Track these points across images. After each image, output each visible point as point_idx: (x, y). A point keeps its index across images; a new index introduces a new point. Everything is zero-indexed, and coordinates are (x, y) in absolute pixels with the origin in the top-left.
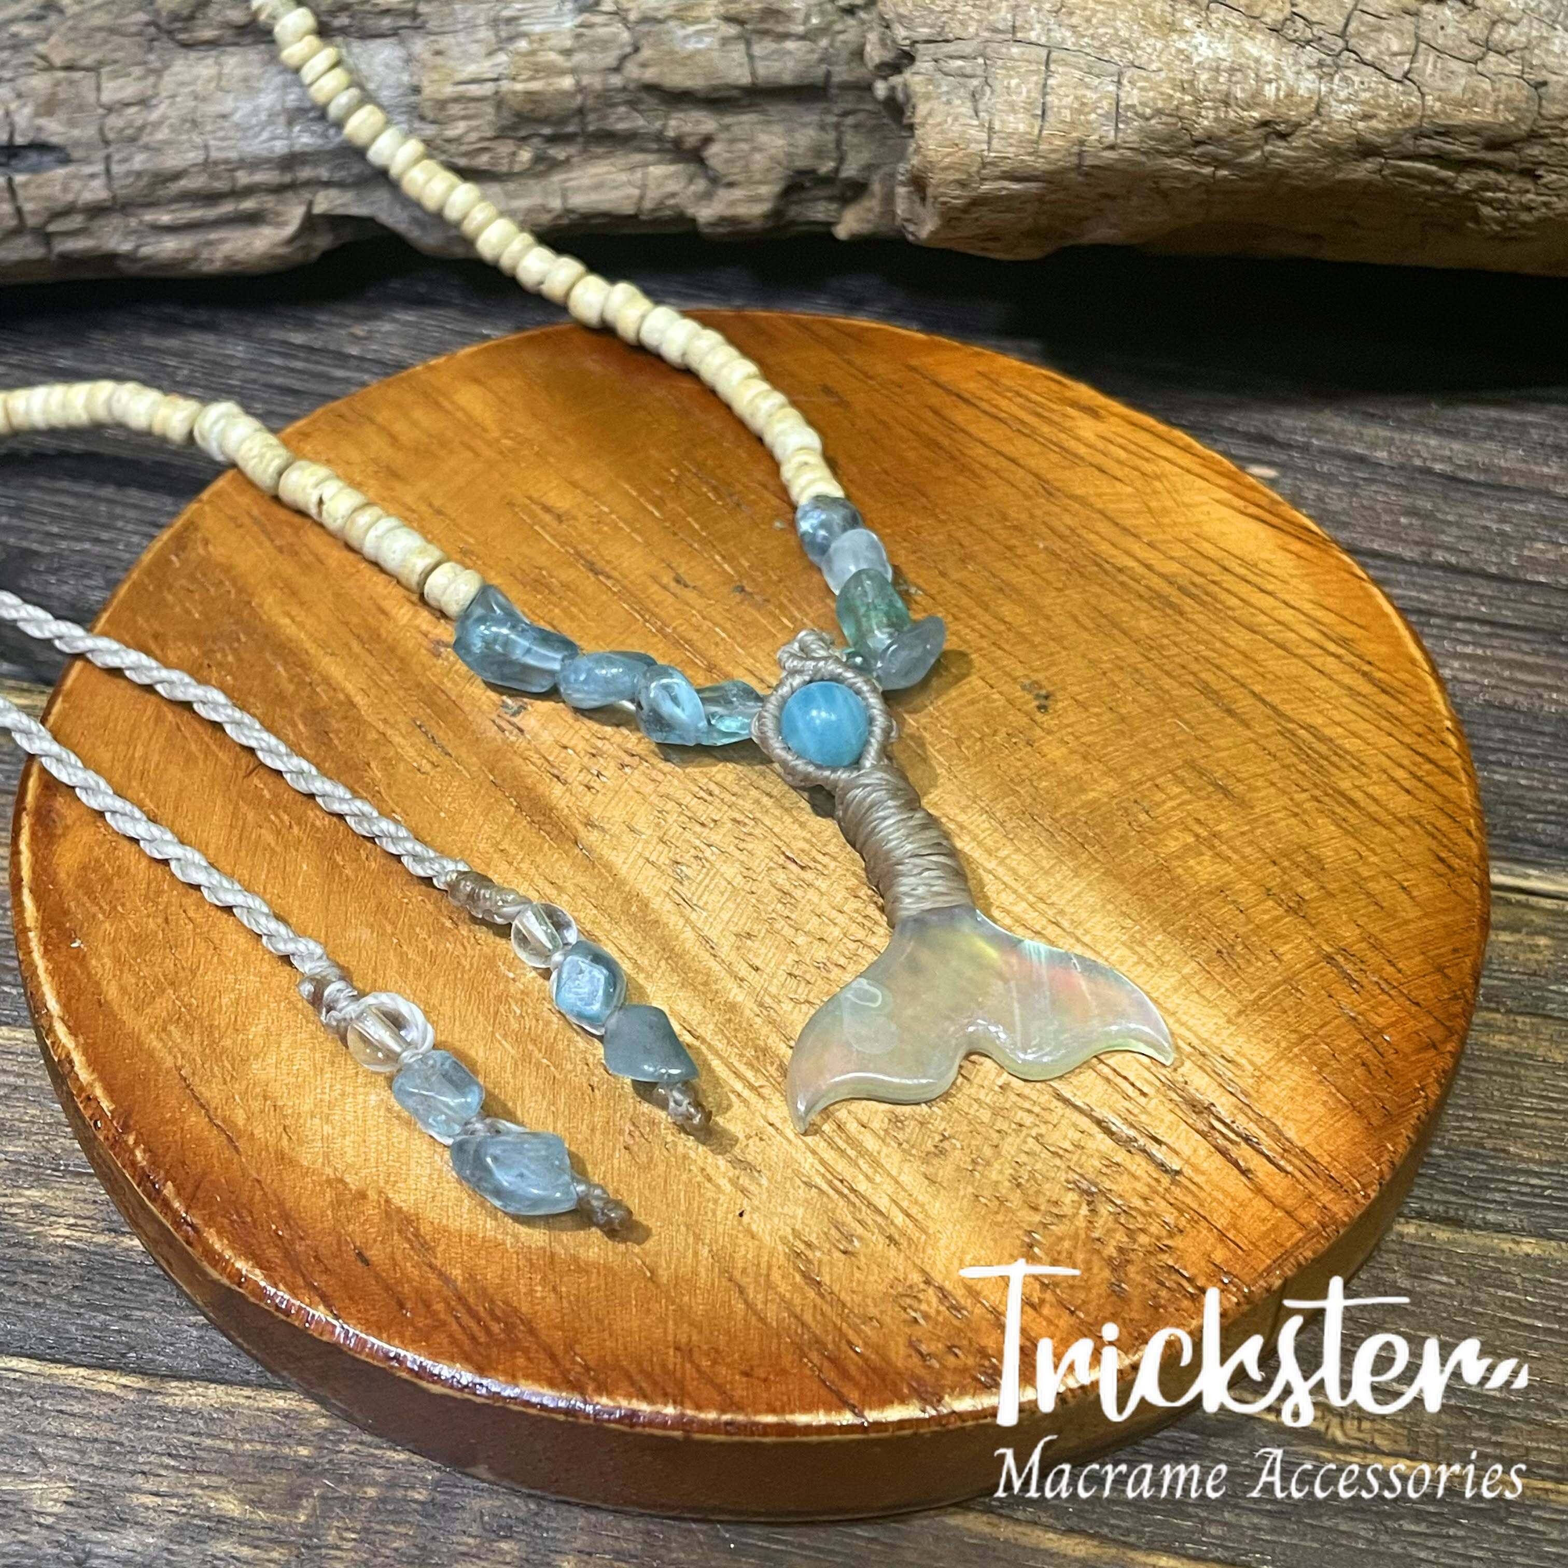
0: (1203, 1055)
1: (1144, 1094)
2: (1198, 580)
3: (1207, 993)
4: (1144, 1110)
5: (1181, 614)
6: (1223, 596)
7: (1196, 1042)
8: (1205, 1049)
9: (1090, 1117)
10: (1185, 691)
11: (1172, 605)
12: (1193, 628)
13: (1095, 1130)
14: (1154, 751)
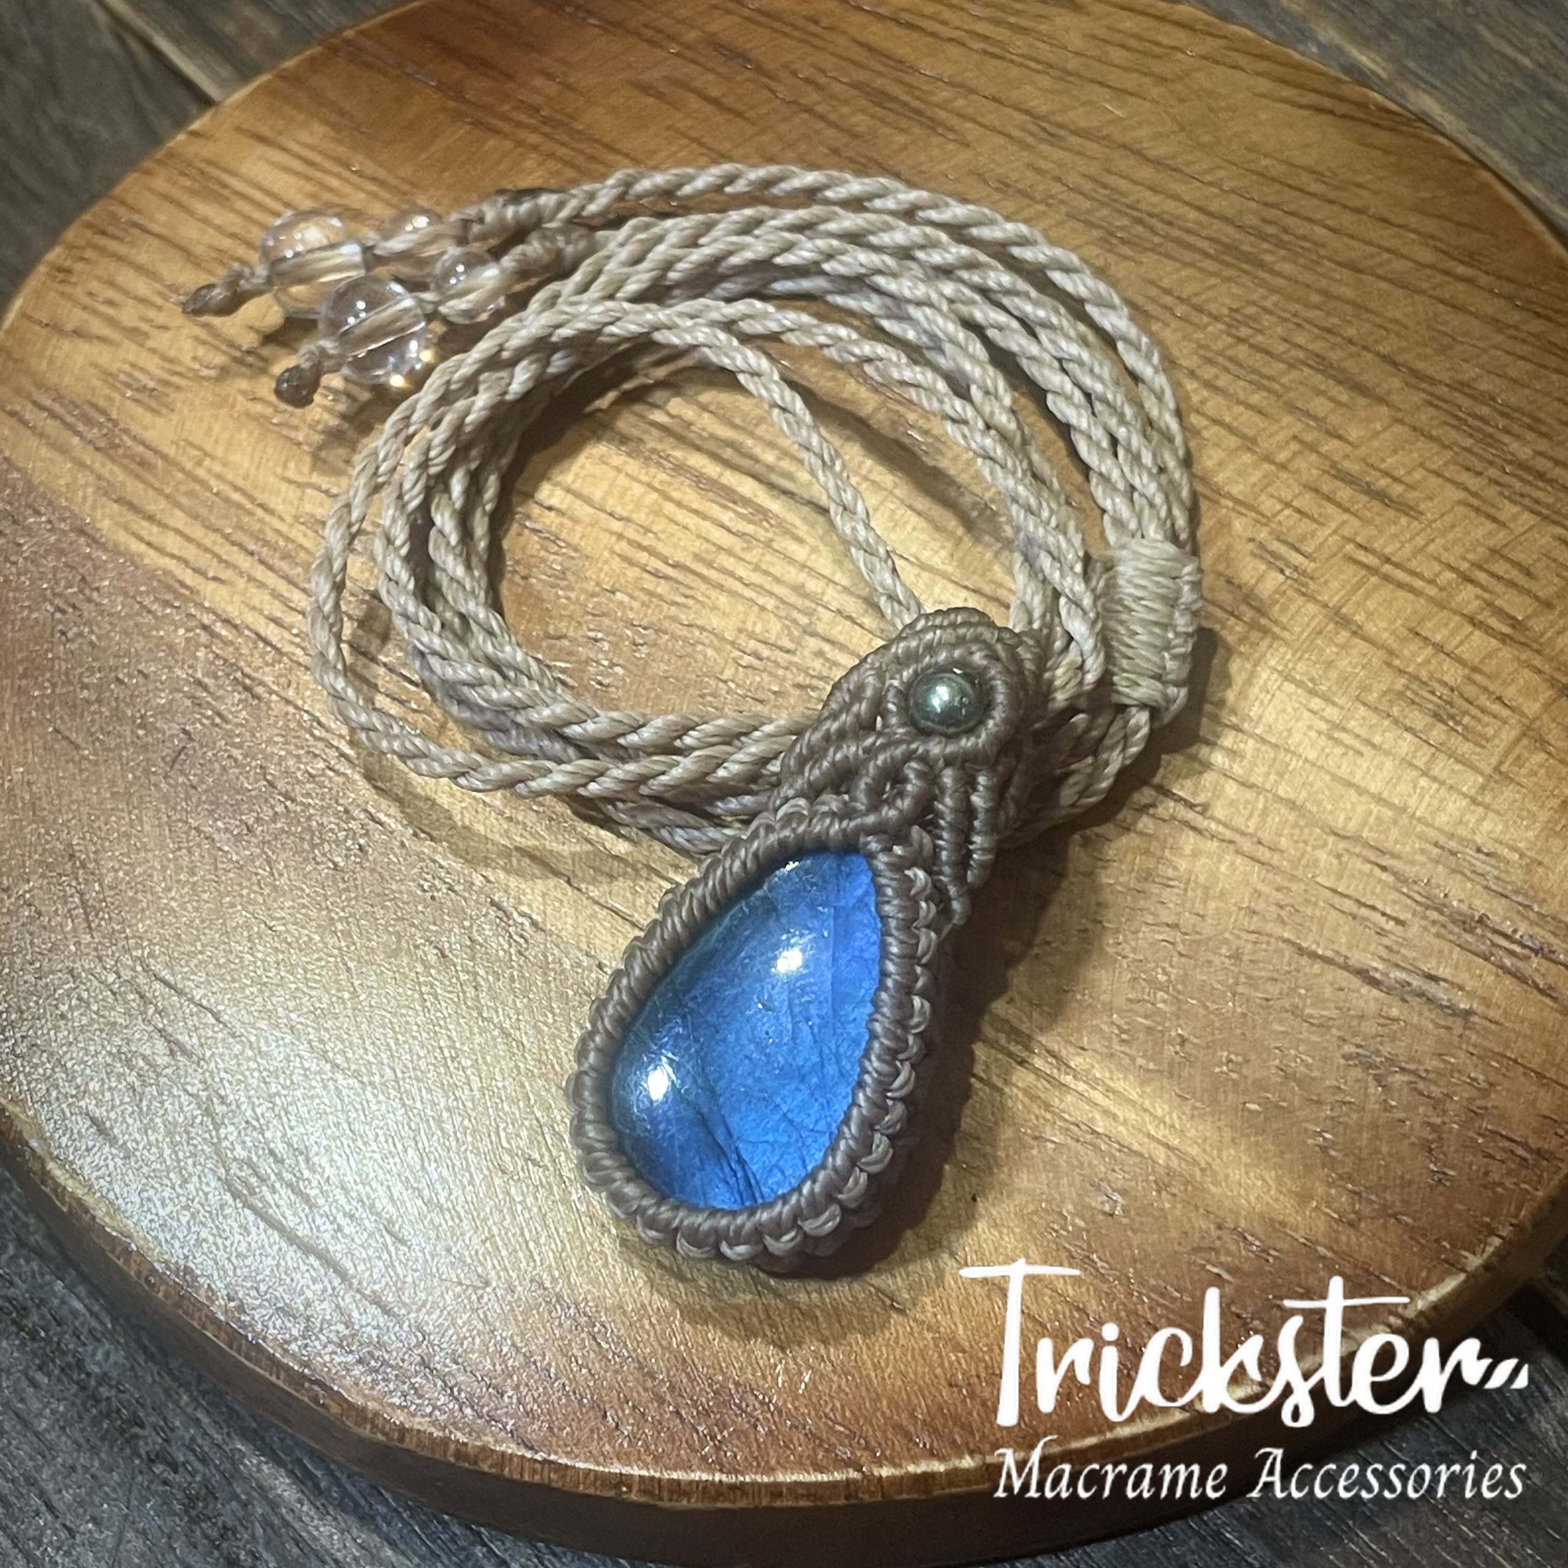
0: (1453, 853)
1: (1399, 922)
2: (1271, 213)
3: (1436, 771)
4: (1406, 942)
5: (1261, 265)
6: (1303, 228)
7: (1442, 840)
8: (1452, 844)
9: (1346, 967)
10: (1294, 374)
11: (1247, 257)
12: (1281, 282)
13: (1356, 982)
14: (1283, 467)
